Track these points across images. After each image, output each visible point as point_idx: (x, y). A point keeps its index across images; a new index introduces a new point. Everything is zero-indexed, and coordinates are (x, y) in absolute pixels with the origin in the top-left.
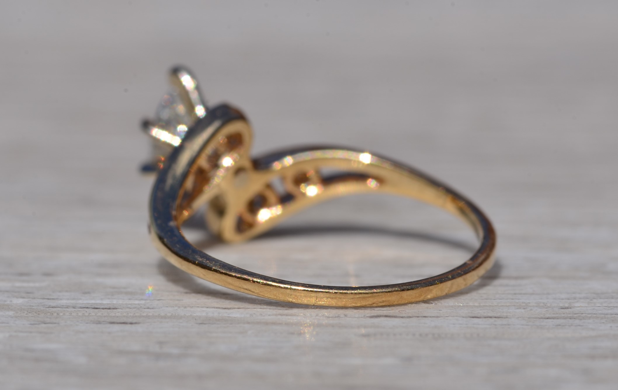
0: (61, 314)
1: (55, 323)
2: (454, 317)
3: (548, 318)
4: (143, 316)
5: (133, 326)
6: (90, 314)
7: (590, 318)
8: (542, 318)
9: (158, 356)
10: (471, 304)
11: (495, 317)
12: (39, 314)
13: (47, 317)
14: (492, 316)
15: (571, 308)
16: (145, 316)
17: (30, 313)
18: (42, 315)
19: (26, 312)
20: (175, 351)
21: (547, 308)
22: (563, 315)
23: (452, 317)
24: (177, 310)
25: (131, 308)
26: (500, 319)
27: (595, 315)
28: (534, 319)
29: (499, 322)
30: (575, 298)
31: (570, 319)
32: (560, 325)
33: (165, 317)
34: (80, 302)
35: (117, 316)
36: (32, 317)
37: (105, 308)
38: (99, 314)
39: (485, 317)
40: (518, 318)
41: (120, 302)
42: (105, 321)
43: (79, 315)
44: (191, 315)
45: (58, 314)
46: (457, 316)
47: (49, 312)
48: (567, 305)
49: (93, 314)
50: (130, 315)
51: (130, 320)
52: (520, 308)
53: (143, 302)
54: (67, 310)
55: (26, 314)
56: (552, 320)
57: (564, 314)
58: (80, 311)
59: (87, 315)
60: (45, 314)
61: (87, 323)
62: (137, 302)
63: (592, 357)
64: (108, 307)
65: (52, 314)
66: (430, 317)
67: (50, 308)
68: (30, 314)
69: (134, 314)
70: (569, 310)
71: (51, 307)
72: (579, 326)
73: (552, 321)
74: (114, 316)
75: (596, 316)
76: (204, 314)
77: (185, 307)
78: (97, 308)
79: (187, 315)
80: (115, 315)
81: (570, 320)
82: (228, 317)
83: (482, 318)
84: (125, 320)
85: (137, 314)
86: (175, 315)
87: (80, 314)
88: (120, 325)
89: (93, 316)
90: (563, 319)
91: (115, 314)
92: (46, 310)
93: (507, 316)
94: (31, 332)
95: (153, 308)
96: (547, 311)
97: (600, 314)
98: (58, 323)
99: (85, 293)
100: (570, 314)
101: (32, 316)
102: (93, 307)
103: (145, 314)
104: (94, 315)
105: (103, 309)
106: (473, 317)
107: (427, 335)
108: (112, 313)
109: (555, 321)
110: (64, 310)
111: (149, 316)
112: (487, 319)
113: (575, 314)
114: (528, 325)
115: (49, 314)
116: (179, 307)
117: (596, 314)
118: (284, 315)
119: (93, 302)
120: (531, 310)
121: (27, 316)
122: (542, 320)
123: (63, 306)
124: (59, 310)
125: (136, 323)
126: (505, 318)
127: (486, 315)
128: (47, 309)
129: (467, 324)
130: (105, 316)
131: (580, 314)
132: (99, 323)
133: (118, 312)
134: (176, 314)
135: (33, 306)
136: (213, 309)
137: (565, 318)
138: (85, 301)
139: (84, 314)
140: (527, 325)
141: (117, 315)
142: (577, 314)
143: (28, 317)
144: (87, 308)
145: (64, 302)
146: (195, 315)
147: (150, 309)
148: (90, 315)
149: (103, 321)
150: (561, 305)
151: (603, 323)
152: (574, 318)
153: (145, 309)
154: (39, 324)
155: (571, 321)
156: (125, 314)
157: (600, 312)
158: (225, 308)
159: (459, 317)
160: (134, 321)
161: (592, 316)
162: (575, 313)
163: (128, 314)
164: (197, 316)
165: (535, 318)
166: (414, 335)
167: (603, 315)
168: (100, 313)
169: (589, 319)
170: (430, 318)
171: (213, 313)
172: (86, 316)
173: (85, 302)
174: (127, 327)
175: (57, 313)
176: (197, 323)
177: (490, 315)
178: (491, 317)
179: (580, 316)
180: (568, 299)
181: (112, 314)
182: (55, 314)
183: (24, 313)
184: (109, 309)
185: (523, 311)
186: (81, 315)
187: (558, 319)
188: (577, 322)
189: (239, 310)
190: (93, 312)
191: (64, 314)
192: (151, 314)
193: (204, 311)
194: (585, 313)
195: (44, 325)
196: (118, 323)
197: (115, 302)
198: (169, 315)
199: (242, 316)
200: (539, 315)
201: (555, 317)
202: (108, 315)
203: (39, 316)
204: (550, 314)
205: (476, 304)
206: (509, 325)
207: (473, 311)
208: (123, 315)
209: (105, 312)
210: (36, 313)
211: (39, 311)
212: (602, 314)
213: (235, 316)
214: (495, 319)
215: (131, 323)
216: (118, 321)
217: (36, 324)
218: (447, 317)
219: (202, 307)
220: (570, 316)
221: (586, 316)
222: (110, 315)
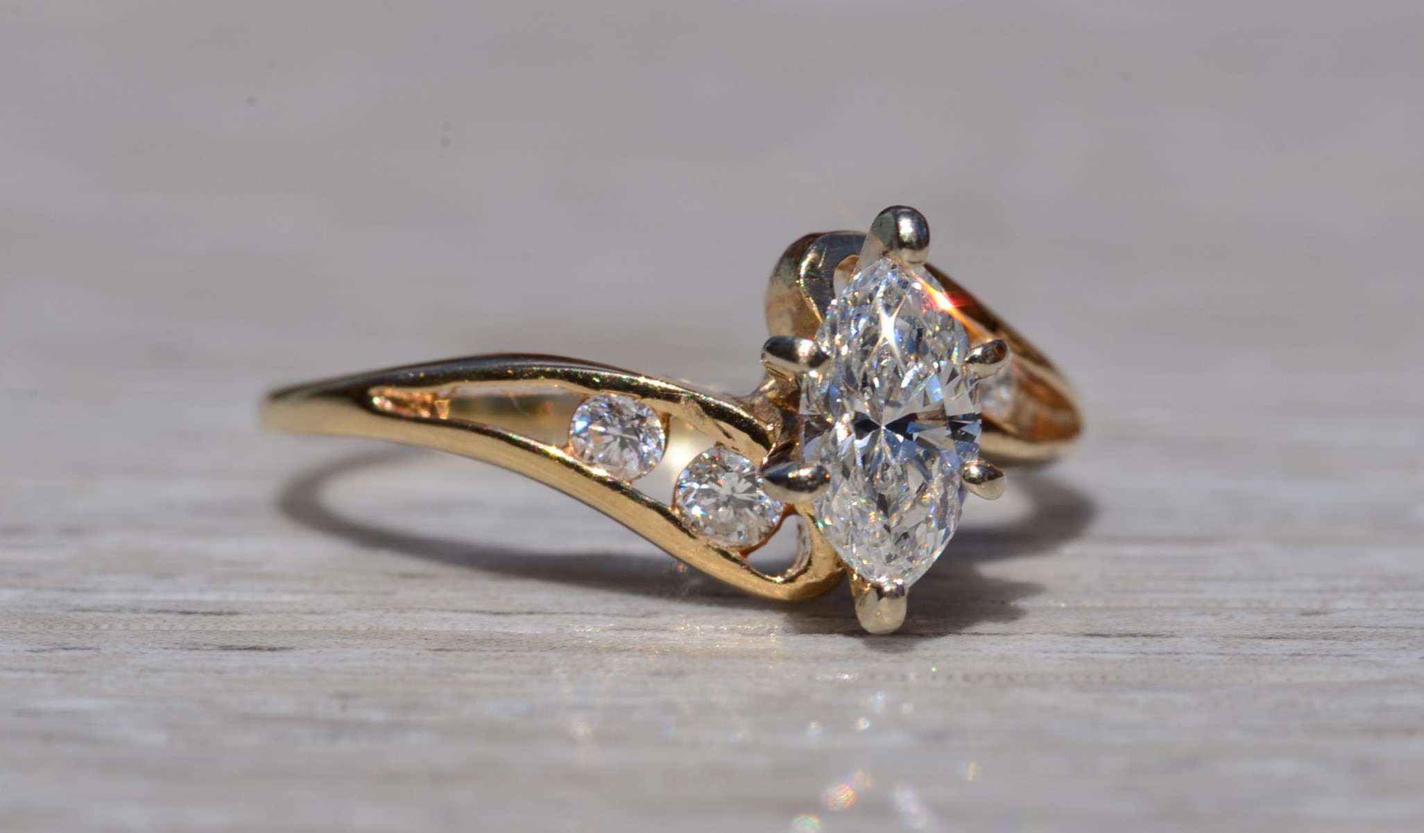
0: (105, 627)
1: (90, 649)
2: (1045, 634)
3: (1270, 638)
4: (301, 631)
5: (276, 654)
6: (173, 626)
7: (1371, 636)
8: (1256, 638)
9: (337, 729)
10: (1087, 603)
11: (1145, 635)
12: (51, 627)
13: (71, 634)
14: (1136, 632)
15: (1325, 613)
16: (305, 631)
17: (29, 623)
18: (58, 628)
19: (20, 623)
20: (377, 716)
21: (1267, 613)
22: (1308, 630)
23: (1041, 634)
24: (382, 616)
25: (271, 613)
26: (1156, 639)
27: (1384, 631)
28: (1239, 640)
29: (1153, 646)
30: (1335, 590)
31: (1325, 639)
32: (1299, 654)
33: (353, 634)
34: (150, 597)
35: (240, 632)
36: (34, 632)
37: (210, 613)
38: (195, 627)
39: (1121, 636)
40: (1200, 636)
41: (246, 597)
42: (210, 645)
43: (148, 629)
44: (415, 629)
45: (97, 627)
46: (1051, 633)
47: (76, 623)
48: (1316, 606)
49: (181, 627)
50: (268, 628)
51: (270, 642)
52: (1204, 614)
53: (299, 598)
54: (119, 616)
55: (21, 627)
56: (1281, 642)
57: (1309, 627)
58: (149, 619)
59: (166, 629)
60: (65, 626)
61: (166, 648)
62: (286, 598)
63: (1379, 732)
64: (216, 609)
65: (83, 625)
66: (989, 634)
67: (77, 613)
68: (29, 626)
69: (280, 626)
70: (1323, 617)
71: (79, 610)
72: (1346, 655)
73: (1281, 645)
74: (231, 633)
75: (1385, 633)
76: (446, 627)
77: (401, 611)
78: (190, 613)
79: (407, 629)
80: (232, 629)
81: (1323, 641)
82: (505, 634)
83: (1114, 637)
84: (257, 641)
85: (285, 628)
86: (378, 628)
87: (150, 627)
88: (246, 652)
89: (181, 631)
90: (1307, 639)
91: (234, 626)
92: (69, 617)
93: (1172, 632)
94: (32, 670)
95: (323, 613)
96: (1268, 619)
97: (1396, 627)
98: (98, 649)
99: (161, 576)
100: (1323, 627)
101: (34, 630)
102: (181, 610)
103: (305, 628)
104: (183, 628)
105: (205, 614)
106: (1092, 635)
107: (981, 678)
108: (228, 624)
109: (1287, 643)
110: (111, 617)
111: (315, 631)
112: (1124, 639)
113: (1337, 627)
114: (1223, 654)
115: (75, 626)
116: (387, 611)
117: (1386, 627)
118: (639, 629)
119: (180, 597)
120: (1231, 617)
121: (22, 630)
122: (1256, 641)
123: (108, 607)
124: (98, 617)
125: (283, 649)
126: (1167, 637)
127: (1121, 629)
128: (71, 614)
129: (1076, 652)
130: (209, 632)
131: (1348, 627)
132: (195, 647)
133: (241, 622)
134: (380, 628)
135: (36, 608)
136: (469, 616)
137: (1312, 638)
138: (162, 595)
139: (158, 625)
140: (1220, 654)
141: (238, 630)
142: (1341, 627)
143: (24, 633)
144: (167, 611)
145: (111, 598)
146: (426, 628)
147: (318, 614)
148: (174, 628)
149: (205, 645)
150: (1303, 605)
151: (1404, 648)
152: (1334, 638)
153: (304, 613)
154: (51, 650)
155: (1326, 645)
156: (256, 627)
157: (1395, 622)
158: (498, 614)
159: (1058, 634)
160: (279, 645)
161: (1376, 632)
162: (1336, 625)
163: (264, 626)
164: (431, 631)
165: (1240, 638)
166: (950, 677)
167: (1403, 631)
168: (197, 624)
169: (1370, 639)
170: (988, 638)
171: (468, 624)
172: (163, 631)
173: (161, 597)
174: (264, 658)
175: (95, 624)
176: (429, 650)
177: (1131, 629)
178: (1134, 635)
179: (1348, 631)
180: (1319, 591)
181: (228, 628)
182: (90, 627)
183: (15, 623)
184: (220, 614)
185: (1211, 619)
186: (152, 629)
187: (1295, 639)
188: (1341, 646)
189: (530, 617)
190: (180, 622)
191: (111, 627)
192: (319, 628)
193: (445, 619)
194: (1359, 626)
195: (62, 654)
196: (239, 649)
197: (232, 597)
198: (363, 628)
199: (537, 632)
200: (1248, 630)
201: (1288, 634)
202: (217, 629)
203: (51, 631)
204: (1276, 627)
205: (1099, 604)
206: (1177, 654)
207: (1091, 619)
208: (253, 629)
209: (210, 623)
210: (43, 623)
211: (50, 620)
212: (1399, 627)
213: (521, 632)
214: (1143, 639)
215: (272, 649)
216: (241, 644)
217: (44, 651)
218: (1028, 634)
219: (443, 610)
220: (1324, 633)
221: (1361, 632)
222: (221, 629)
